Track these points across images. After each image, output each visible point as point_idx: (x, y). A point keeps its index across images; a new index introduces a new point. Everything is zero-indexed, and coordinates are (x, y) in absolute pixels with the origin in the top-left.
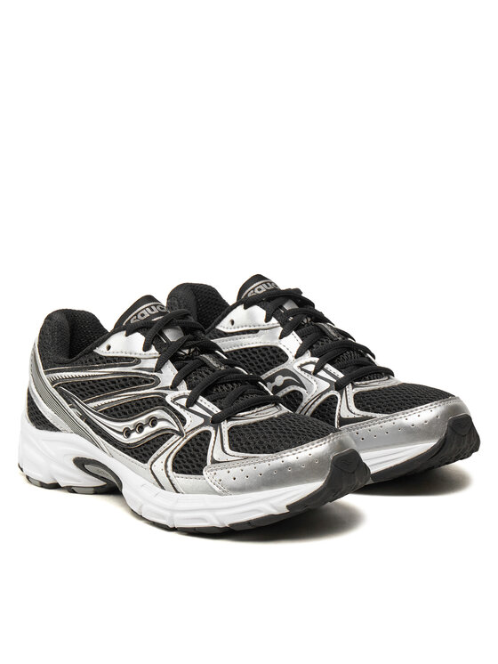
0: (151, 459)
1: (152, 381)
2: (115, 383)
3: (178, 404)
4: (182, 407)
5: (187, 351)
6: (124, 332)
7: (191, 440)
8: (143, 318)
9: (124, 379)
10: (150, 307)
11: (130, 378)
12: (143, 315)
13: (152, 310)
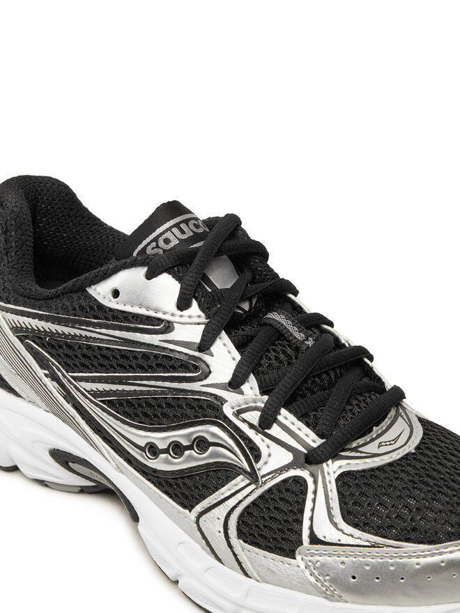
0: (199, 508)
1: (196, 368)
2: (128, 358)
3: (244, 421)
4: (251, 426)
5: (246, 306)
6: (144, 270)
7: (270, 490)
8: (168, 247)
9: (145, 356)
10: (177, 225)
11: (156, 356)
12: (167, 241)
13: (183, 232)
